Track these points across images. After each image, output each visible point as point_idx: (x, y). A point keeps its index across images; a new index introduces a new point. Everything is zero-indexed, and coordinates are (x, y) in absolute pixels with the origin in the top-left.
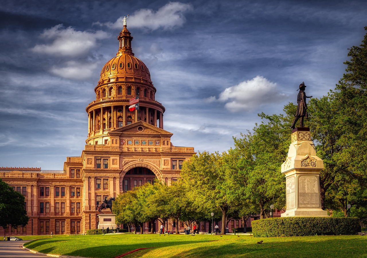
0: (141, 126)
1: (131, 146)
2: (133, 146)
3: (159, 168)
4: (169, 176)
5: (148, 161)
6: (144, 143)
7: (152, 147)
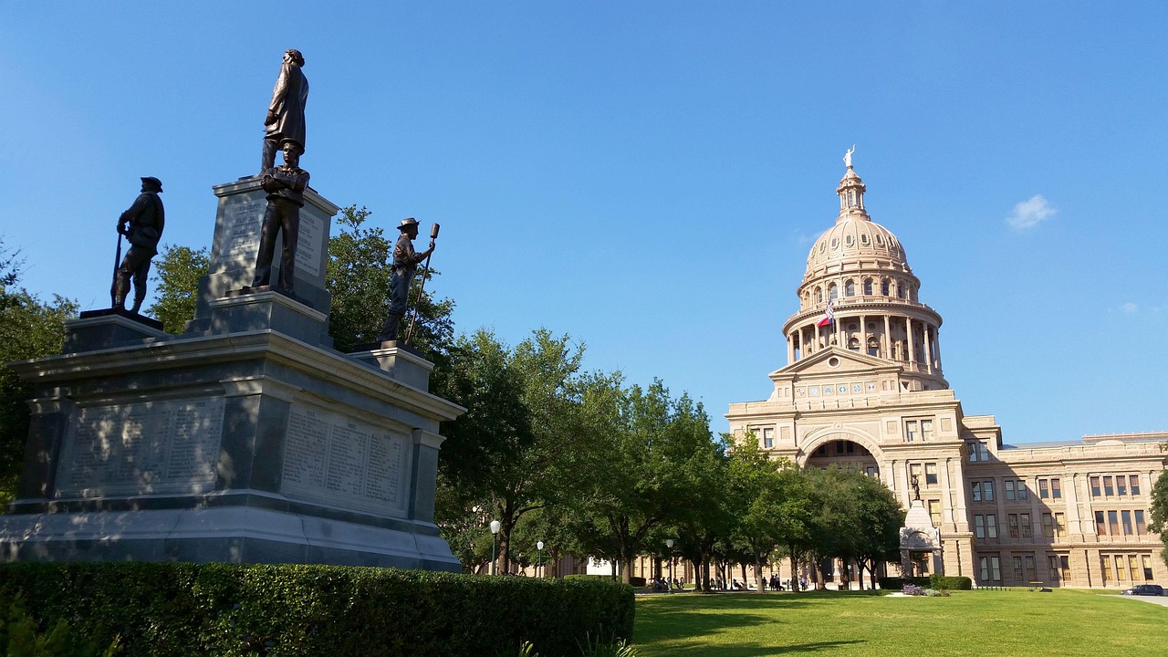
0: (835, 357)
1: (816, 399)
2: (821, 399)
3: (876, 440)
4: (901, 456)
5: (852, 426)
6: (843, 389)
7: (861, 395)
